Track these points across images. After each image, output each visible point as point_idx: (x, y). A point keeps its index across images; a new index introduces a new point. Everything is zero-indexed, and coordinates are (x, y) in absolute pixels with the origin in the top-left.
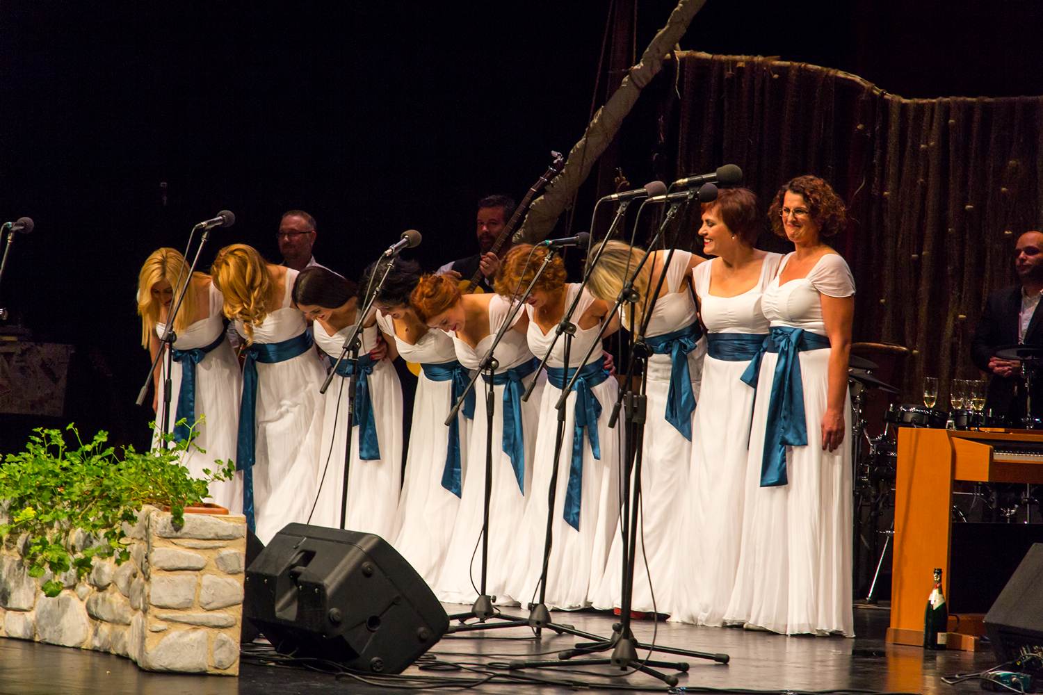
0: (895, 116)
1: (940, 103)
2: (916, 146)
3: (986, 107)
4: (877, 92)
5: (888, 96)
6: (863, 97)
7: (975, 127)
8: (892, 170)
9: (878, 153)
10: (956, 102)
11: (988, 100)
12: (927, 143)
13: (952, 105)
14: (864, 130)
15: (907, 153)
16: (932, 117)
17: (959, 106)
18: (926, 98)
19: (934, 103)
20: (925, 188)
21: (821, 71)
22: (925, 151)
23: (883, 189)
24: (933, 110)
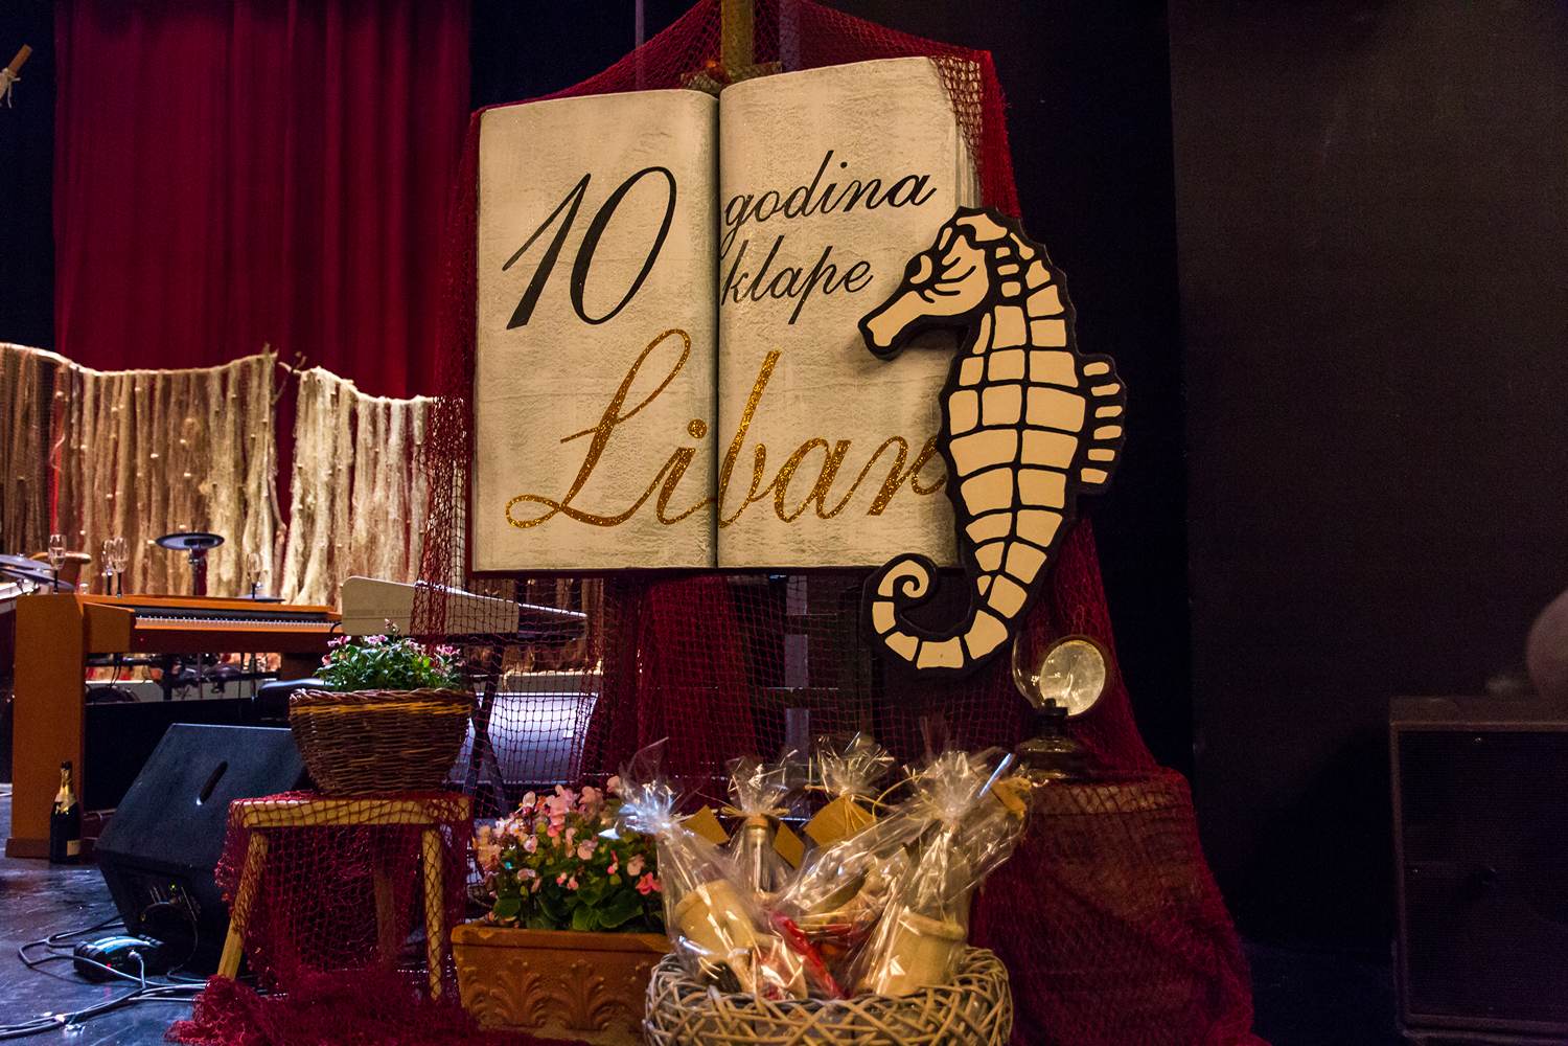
0: (89, 386)
1: (128, 375)
2: (107, 409)
3: (167, 379)
4: (74, 366)
5: (83, 370)
6: (61, 370)
7: (158, 394)
8: (88, 428)
9: (75, 415)
10: (141, 375)
11: (167, 372)
12: (117, 407)
13: (137, 377)
14: (64, 397)
15: (102, 413)
16: (121, 386)
17: (144, 377)
18: (115, 370)
19: (122, 377)
20: (116, 443)
21: (25, 351)
22: (116, 413)
23: (80, 443)
24: (121, 381)
